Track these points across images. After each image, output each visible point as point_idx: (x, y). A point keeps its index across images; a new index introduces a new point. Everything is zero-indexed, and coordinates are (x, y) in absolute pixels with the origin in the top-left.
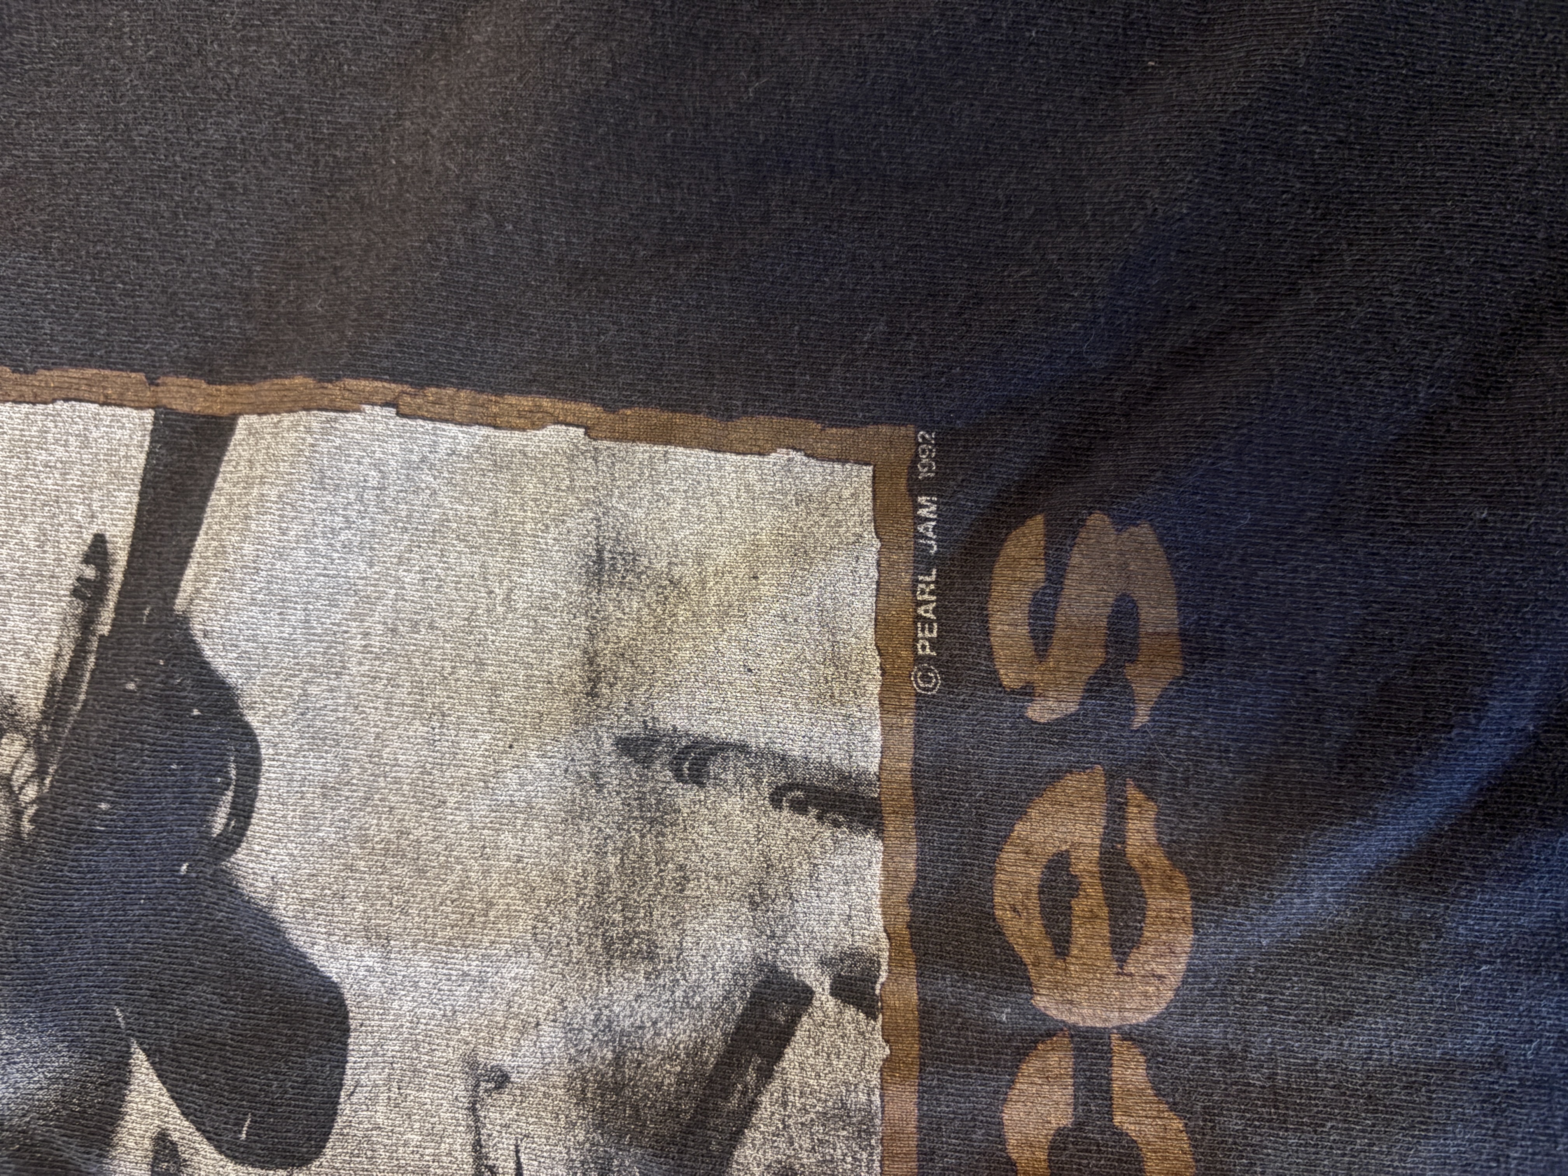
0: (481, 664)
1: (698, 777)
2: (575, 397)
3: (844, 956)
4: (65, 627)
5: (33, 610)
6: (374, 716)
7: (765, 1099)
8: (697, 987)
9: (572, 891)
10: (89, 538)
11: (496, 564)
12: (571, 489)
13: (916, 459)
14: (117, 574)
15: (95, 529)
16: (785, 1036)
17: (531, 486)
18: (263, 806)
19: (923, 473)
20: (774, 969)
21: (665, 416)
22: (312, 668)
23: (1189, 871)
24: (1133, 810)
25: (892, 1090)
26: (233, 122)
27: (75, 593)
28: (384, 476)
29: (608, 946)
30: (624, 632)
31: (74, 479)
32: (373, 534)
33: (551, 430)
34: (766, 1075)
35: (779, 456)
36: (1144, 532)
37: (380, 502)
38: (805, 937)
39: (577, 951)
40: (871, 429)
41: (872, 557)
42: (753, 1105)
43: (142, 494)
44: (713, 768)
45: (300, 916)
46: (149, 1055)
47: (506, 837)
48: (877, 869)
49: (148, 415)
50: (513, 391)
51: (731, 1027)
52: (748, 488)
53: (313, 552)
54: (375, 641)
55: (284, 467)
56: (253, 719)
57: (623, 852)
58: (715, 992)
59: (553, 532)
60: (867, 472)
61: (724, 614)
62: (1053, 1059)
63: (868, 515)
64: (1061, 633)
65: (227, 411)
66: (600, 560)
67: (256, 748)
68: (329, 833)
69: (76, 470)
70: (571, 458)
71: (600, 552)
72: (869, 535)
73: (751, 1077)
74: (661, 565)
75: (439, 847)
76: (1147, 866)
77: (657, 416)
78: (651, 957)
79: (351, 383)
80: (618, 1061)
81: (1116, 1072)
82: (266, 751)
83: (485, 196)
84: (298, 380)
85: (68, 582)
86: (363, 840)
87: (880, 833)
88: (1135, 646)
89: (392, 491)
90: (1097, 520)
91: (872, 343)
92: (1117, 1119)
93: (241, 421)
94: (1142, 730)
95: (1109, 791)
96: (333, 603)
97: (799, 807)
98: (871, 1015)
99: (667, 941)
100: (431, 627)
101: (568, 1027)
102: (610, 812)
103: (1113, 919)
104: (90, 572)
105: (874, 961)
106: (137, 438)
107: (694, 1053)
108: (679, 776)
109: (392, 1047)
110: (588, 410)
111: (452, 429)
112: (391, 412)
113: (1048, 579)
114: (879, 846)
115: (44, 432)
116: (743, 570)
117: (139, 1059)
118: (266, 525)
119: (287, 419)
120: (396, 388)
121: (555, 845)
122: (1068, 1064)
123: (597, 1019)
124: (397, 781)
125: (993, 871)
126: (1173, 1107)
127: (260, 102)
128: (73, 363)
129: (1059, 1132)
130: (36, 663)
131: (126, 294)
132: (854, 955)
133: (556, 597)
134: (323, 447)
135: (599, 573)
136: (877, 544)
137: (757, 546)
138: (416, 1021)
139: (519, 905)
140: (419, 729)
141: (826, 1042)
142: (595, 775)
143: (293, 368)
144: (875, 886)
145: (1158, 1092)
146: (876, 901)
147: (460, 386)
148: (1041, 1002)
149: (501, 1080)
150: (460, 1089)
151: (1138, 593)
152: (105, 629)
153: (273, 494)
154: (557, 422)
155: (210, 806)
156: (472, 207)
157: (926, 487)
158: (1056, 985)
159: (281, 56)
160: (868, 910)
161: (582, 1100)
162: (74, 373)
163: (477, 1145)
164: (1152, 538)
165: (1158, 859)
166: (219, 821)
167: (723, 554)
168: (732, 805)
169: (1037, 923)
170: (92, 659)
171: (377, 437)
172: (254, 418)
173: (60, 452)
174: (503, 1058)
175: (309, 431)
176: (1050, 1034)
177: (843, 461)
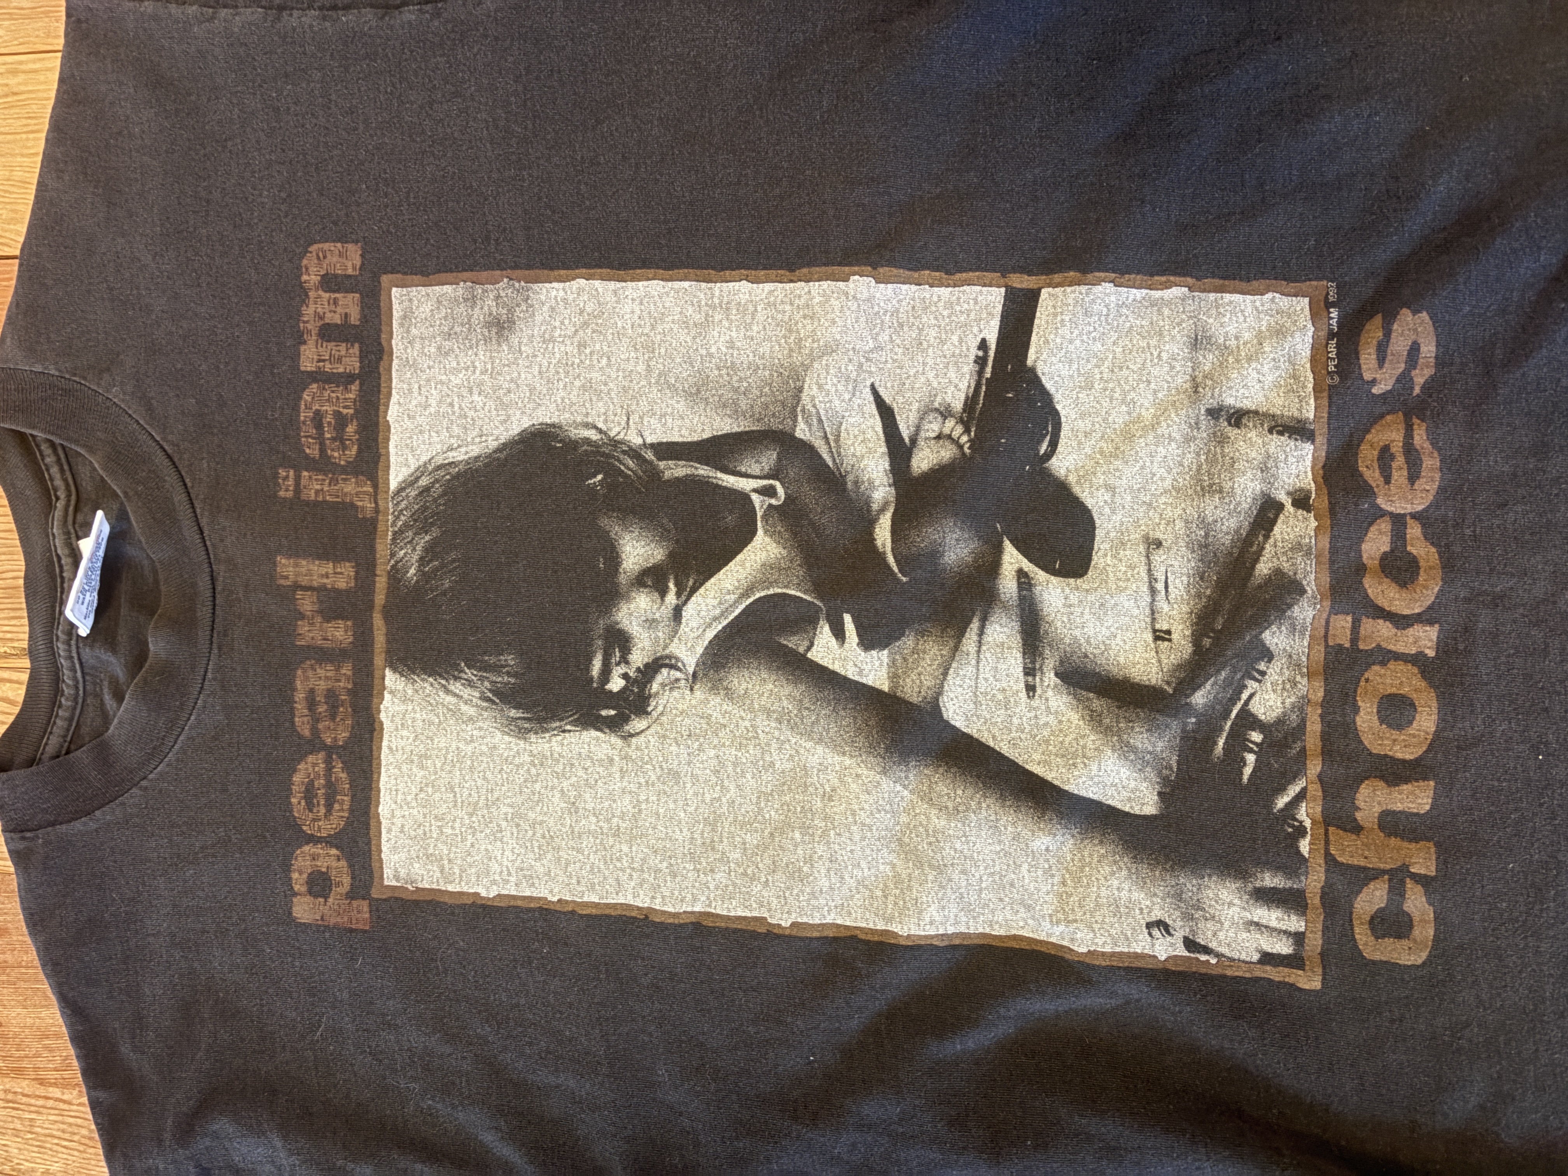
0: (1149, 382)
1: (1238, 425)
2: (1184, 275)
3: (1296, 491)
4: (971, 375)
5: (959, 369)
6: (1105, 404)
7: (1267, 546)
8: (1239, 503)
9: (1187, 469)
10: (979, 340)
11: (1153, 342)
12: (1183, 312)
13: (1328, 294)
14: (992, 353)
15: (981, 336)
16: (1273, 522)
17: (1166, 312)
18: (1062, 441)
19: (1331, 299)
20: (1269, 496)
21: (1221, 282)
22: (1080, 387)
23: (1439, 450)
24: (1415, 427)
25: (1320, 537)
26: (1036, 171)
27: (975, 362)
28: (1109, 310)
29: (1203, 489)
30: (1206, 368)
31: (972, 316)
32: (1104, 334)
33: (1174, 289)
34: (1267, 537)
35: (1270, 295)
36: (1424, 315)
37: (1107, 320)
38: (1281, 483)
39: (1190, 492)
40: (1308, 283)
41: (1310, 334)
42: (1263, 548)
43: (1001, 321)
44: (1244, 421)
45: (1078, 482)
46: (1011, 541)
47: (1161, 449)
48: (1310, 456)
49: (1003, 290)
50: (1158, 275)
51: (1252, 520)
52: (1257, 309)
53: (1083, 341)
54: (1105, 375)
55: (1071, 308)
56: (1059, 407)
57: (1207, 454)
58: (1245, 506)
59: (1177, 329)
60: (1307, 300)
61: (1249, 359)
62: (1383, 526)
63: (1309, 317)
64: (1389, 357)
65: (1035, 287)
66: (1196, 339)
67: (1060, 418)
68: (1088, 450)
69: (973, 313)
70: (1183, 300)
71: (1196, 336)
72: (1310, 325)
73: (1261, 538)
74: (1221, 341)
75: (1132, 453)
76: (1422, 448)
77: (1218, 282)
78: (1221, 492)
79: (1097, 274)
80: (1207, 535)
81: (1409, 531)
82: (1063, 419)
83: (1148, 198)
84: (1072, 273)
85: (972, 358)
86: (1101, 452)
87: (1313, 442)
88: (1416, 363)
89: (1111, 316)
90: (1405, 311)
91: (1308, 249)
92: (1409, 548)
93: (1043, 291)
94: (1418, 396)
95: (1406, 421)
96: (1088, 361)
97: (1281, 433)
98: (1309, 511)
99: (1227, 486)
100: (1128, 368)
101: (1187, 522)
102: (1202, 439)
103: (1409, 469)
104: (981, 353)
105: (1310, 492)
106: (998, 299)
107: (1237, 531)
108: (1230, 424)
109: (1113, 534)
110: (1189, 280)
111: (1134, 291)
112: (1112, 285)
113: (1384, 335)
114: (1312, 447)
115: (959, 299)
116: (1255, 341)
117: (1007, 544)
118: (1065, 331)
119: (1069, 289)
120: (1113, 275)
121: (1180, 452)
122: (1389, 527)
123: (1199, 517)
124: (1115, 429)
125: (1357, 454)
126: (1432, 544)
127: (1047, 162)
128: (971, 270)
129: (1385, 553)
130: (960, 390)
131: (993, 241)
132: (1301, 490)
133: (1178, 354)
134: (1087, 299)
135: (1196, 345)
136: (1313, 329)
137: (1260, 332)
138: (1122, 524)
139: (1166, 475)
140: (1124, 408)
141: (1291, 523)
142: (1196, 424)
143: (1069, 269)
144: (1308, 462)
145: (1426, 538)
146: (1309, 469)
147: (1138, 273)
148: (1379, 501)
149: (1159, 544)
150: (1142, 548)
151: (1421, 341)
152: (988, 375)
153: (1067, 318)
154: (1176, 286)
155: (1040, 442)
156: (1143, 202)
157: (1333, 305)
158: (1386, 495)
159: (1057, 143)
160: (1306, 472)
161: (1193, 552)
162: (971, 274)
163: (1149, 570)
164: (1427, 318)
165: (1427, 445)
166: (1043, 448)
167: (1247, 336)
168: (1252, 434)
169: (1377, 471)
170: (984, 388)
171: (1108, 295)
172: (1050, 289)
173: (966, 306)
174: (1159, 535)
175: (1081, 293)
176: (1382, 516)
177: (1296, 296)
